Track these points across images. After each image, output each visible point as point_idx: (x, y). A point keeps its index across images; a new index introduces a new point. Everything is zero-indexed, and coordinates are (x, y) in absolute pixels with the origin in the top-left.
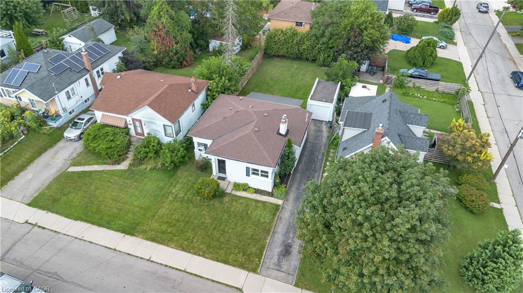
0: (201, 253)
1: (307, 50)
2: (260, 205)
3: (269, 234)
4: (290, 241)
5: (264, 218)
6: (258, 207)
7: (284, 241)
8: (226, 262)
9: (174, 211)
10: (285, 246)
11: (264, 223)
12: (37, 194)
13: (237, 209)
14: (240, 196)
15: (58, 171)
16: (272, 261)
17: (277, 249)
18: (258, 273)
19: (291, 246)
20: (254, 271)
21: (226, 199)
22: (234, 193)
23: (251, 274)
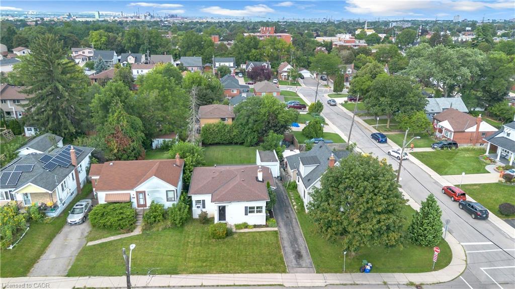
0: (239, 272)
1: (237, 136)
2: (263, 233)
3: (281, 250)
4: (297, 249)
5: (271, 241)
6: (262, 235)
7: (294, 251)
8: (261, 272)
9: (199, 252)
10: (296, 253)
11: (272, 243)
12: (70, 267)
13: (248, 240)
14: (244, 232)
15: (79, 248)
16: (293, 263)
17: (292, 257)
18: (288, 273)
19: (300, 252)
20: (284, 272)
21: (235, 236)
22: (238, 231)
23: (283, 274)
